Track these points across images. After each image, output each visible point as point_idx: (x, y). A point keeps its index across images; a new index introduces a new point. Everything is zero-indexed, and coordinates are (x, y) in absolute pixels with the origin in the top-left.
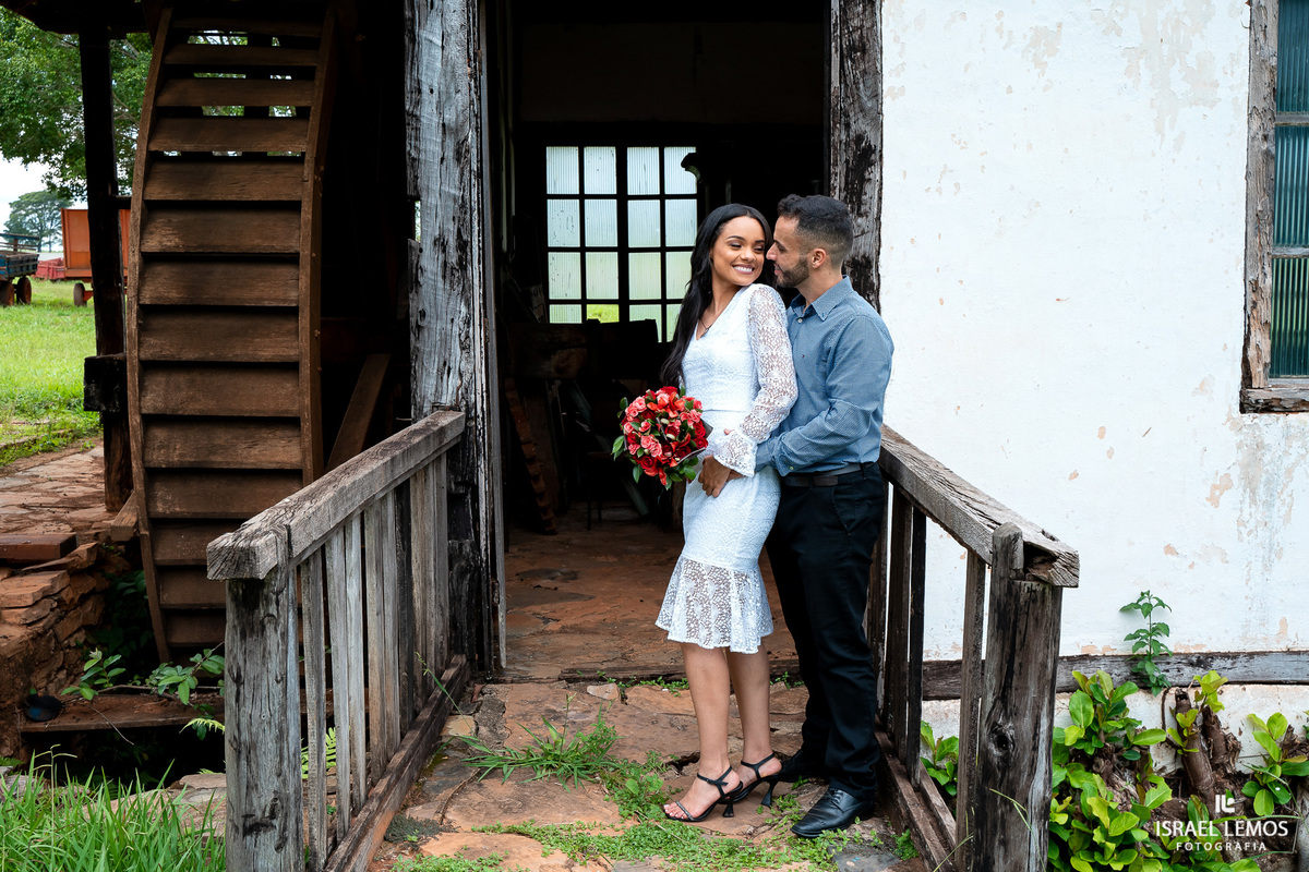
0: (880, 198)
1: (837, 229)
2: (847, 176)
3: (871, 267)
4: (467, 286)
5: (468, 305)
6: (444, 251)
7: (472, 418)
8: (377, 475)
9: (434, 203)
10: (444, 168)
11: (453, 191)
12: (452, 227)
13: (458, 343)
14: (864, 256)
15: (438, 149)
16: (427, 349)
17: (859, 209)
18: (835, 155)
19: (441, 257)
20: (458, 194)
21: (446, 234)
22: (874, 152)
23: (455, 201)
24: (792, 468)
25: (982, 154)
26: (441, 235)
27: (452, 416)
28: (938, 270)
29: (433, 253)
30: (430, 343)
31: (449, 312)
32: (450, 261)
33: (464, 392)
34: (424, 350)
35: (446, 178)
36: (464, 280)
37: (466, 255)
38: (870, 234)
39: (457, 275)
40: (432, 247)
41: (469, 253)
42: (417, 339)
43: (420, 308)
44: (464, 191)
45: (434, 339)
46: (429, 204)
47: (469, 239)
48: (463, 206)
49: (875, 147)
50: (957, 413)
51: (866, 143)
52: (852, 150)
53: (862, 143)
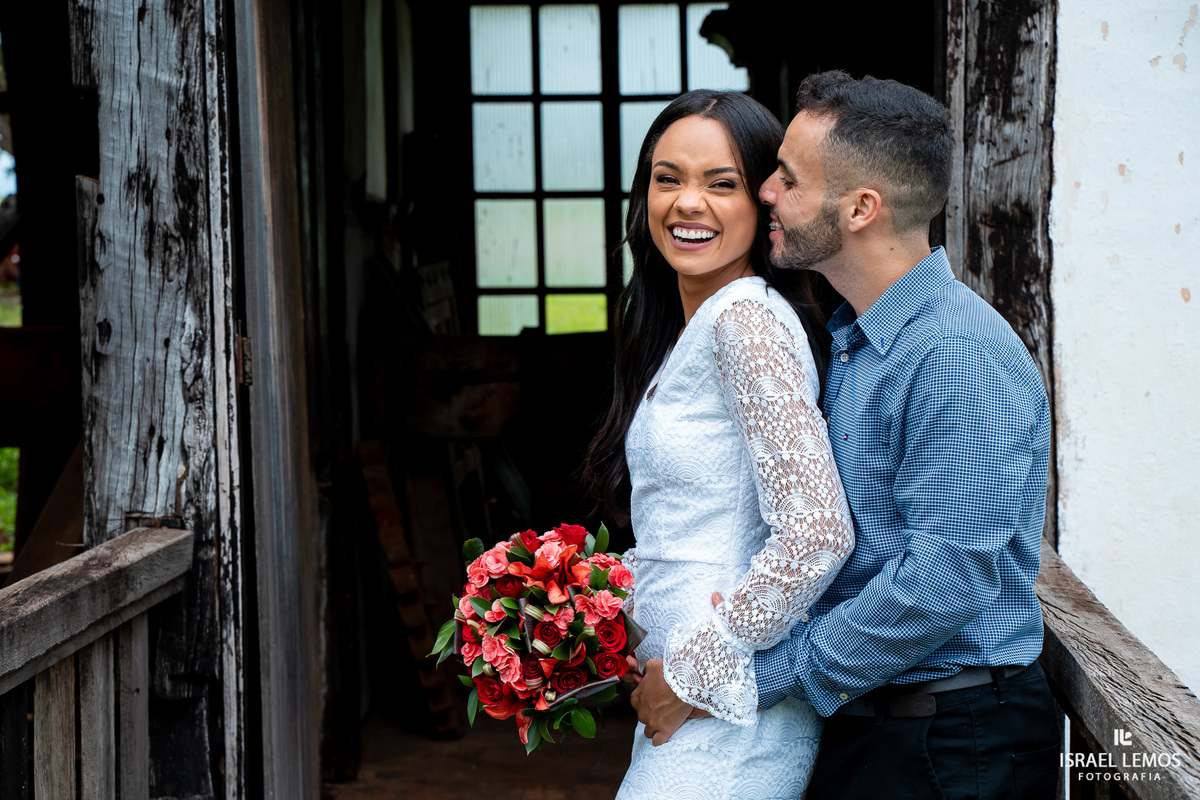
0: (1052, 82)
1: (915, 153)
2: (981, 37)
3: (1033, 225)
4: (197, 272)
5: (199, 310)
6: (149, 200)
7: (209, 543)
9: (126, 100)
10: (145, 28)
11: (165, 77)
12: (163, 153)
13: (178, 388)
14: (1017, 203)
17: (1007, 104)
19: (143, 212)
20: (175, 81)
21: (152, 165)
23: (170, 96)
24: (844, 696)
26: (143, 168)
27: (160, 541)
28: (1178, 228)
29: (125, 204)
30: (120, 389)
31: (160, 324)
32: (161, 221)
33: (192, 488)
34: (108, 404)
35: (150, 50)
36: (190, 260)
37: (196, 208)
38: (1030, 156)
39: (176, 249)
40: (124, 193)
41: (201, 205)
42: (95, 380)
43: (100, 319)
44: (188, 77)
45: (128, 381)
46: (115, 105)
47: (202, 176)
48: (187, 107)
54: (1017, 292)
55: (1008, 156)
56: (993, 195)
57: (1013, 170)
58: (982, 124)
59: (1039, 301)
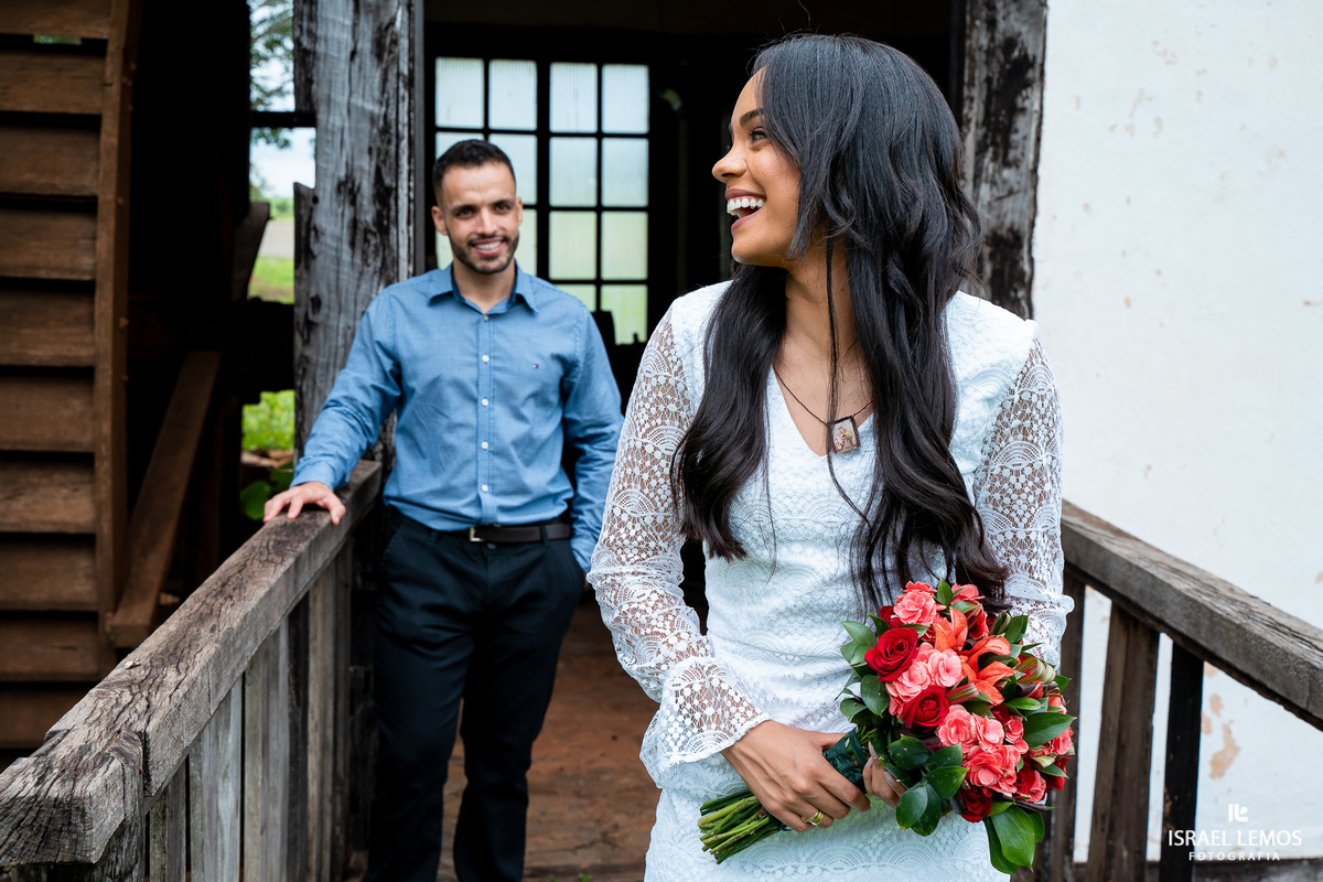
0: (1038, 139)
2: (988, 103)
3: (1020, 246)
4: (389, 260)
6: (353, 202)
8: (275, 595)
9: (338, 123)
10: (355, 67)
11: (369, 106)
12: (366, 165)
14: (1011, 230)
15: (346, 36)
16: (323, 360)
17: (1006, 155)
18: (972, 69)
19: (348, 213)
20: (377, 110)
21: (357, 175)
22: (1031, 65)
23: (373, 120)
25: (1204, 72)
26: (349, 177)
27: (365, 470)
28: (1124, 253)
29: (335, 205)
30: (327, 349)
31: (359, 300)
32: (363, 218)
34: (317, 361)
35: (358, 85)
36: (384, 251)
37: (389, 210)
38: (1021, 195)
39: (373, 241)
40: (334, 196)
41: (393, 208)
42: (307, 342)
43: (313, 294)
44: (387, 106)
45: (334, 344)
46: (330, 127)
47: (394, 185)
48: (386, 130)
49: (1034, 57)
50: (1146, 476)
51: (1020, 51)
52: (998, 61)
53: (1013, 51)
54: (1008, 296)
55: (1005, 193)
56: (994, 223)
57: (1008, 204)
58: (987, 169)
59: (1024, 303)
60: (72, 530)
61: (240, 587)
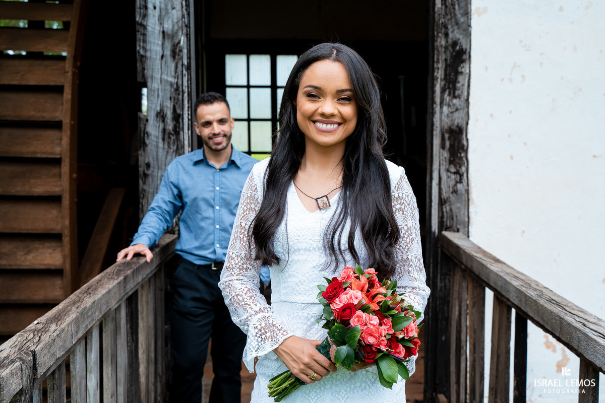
0: (469, 86)
2: (446, 70)
3: (462, 134)
4: (180, 146)
6: (163, 121)
8: (112, 293)
9: (156, 87)
10: (163, 62)
11: (170, 79)
12: (169, 105)
14: (457, 126)
15: (159, 49)
16: (151, 190)
17: (454, 93)
18: (438, 55)
19: (161, 126)
20: (173, 80)
21: (165, 109)
22: (465, 53)
23: (171, 85)
25: (544, 53)
26: (162, 110)
27: (169, 238)
28: (509, 136)
29: (155, 122)
30: (153, 185)
32: (168, 128)
33: (177, 220)
34: (149, 191)
35: (165, 70)
36: (177, 142)
37: (179, 124)
38: (461, 111)
39: (173, 138)
40: (155, 119)
41: (181, 123)
42: (144, 183)
43: (146, 161)
44: (178, 79)
45: (156, 183)
46: (153, 88)
47: (181, 113)
48: (177, 89)
49: (466, 49)
50: (522, 236)
51: (459, 47)
52: (450, 51)
53: (456, 47)
54: (457, 156)
55: (454, 110)
56: (450, 123)
57: (456, 115)
58: (446, 99)
59: (464, 159)
60: (53, 268)
61: (96, 289)
